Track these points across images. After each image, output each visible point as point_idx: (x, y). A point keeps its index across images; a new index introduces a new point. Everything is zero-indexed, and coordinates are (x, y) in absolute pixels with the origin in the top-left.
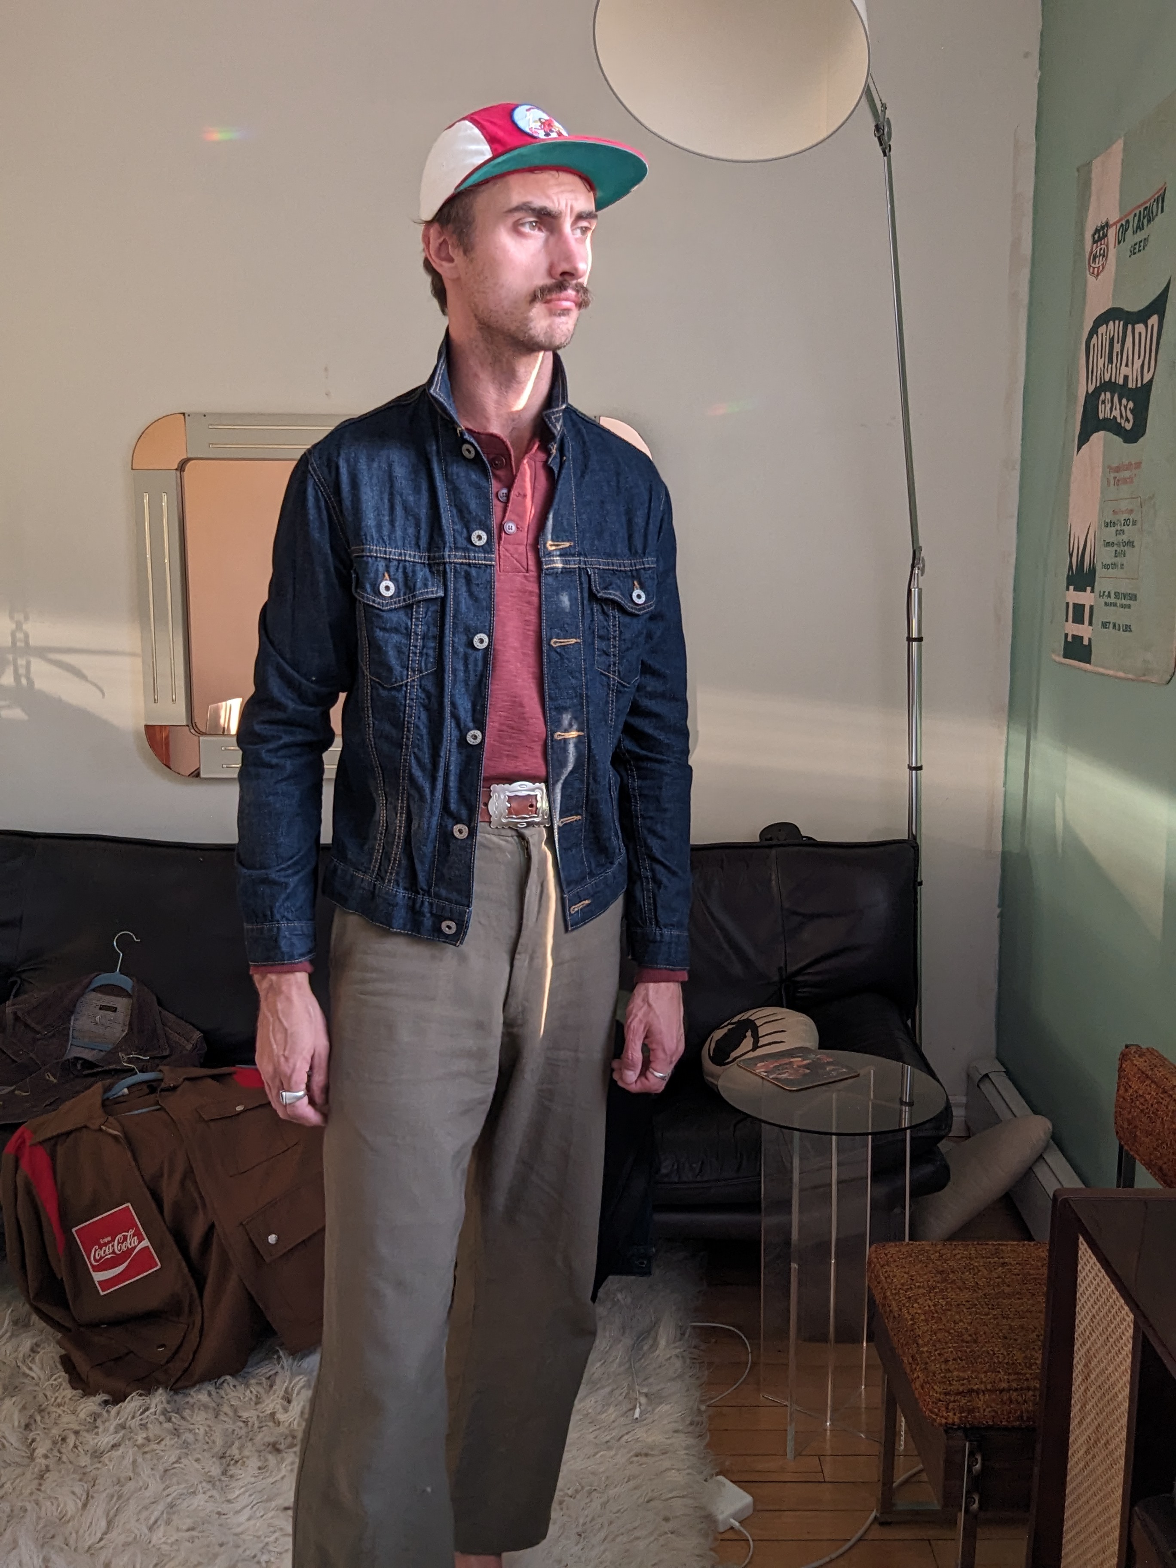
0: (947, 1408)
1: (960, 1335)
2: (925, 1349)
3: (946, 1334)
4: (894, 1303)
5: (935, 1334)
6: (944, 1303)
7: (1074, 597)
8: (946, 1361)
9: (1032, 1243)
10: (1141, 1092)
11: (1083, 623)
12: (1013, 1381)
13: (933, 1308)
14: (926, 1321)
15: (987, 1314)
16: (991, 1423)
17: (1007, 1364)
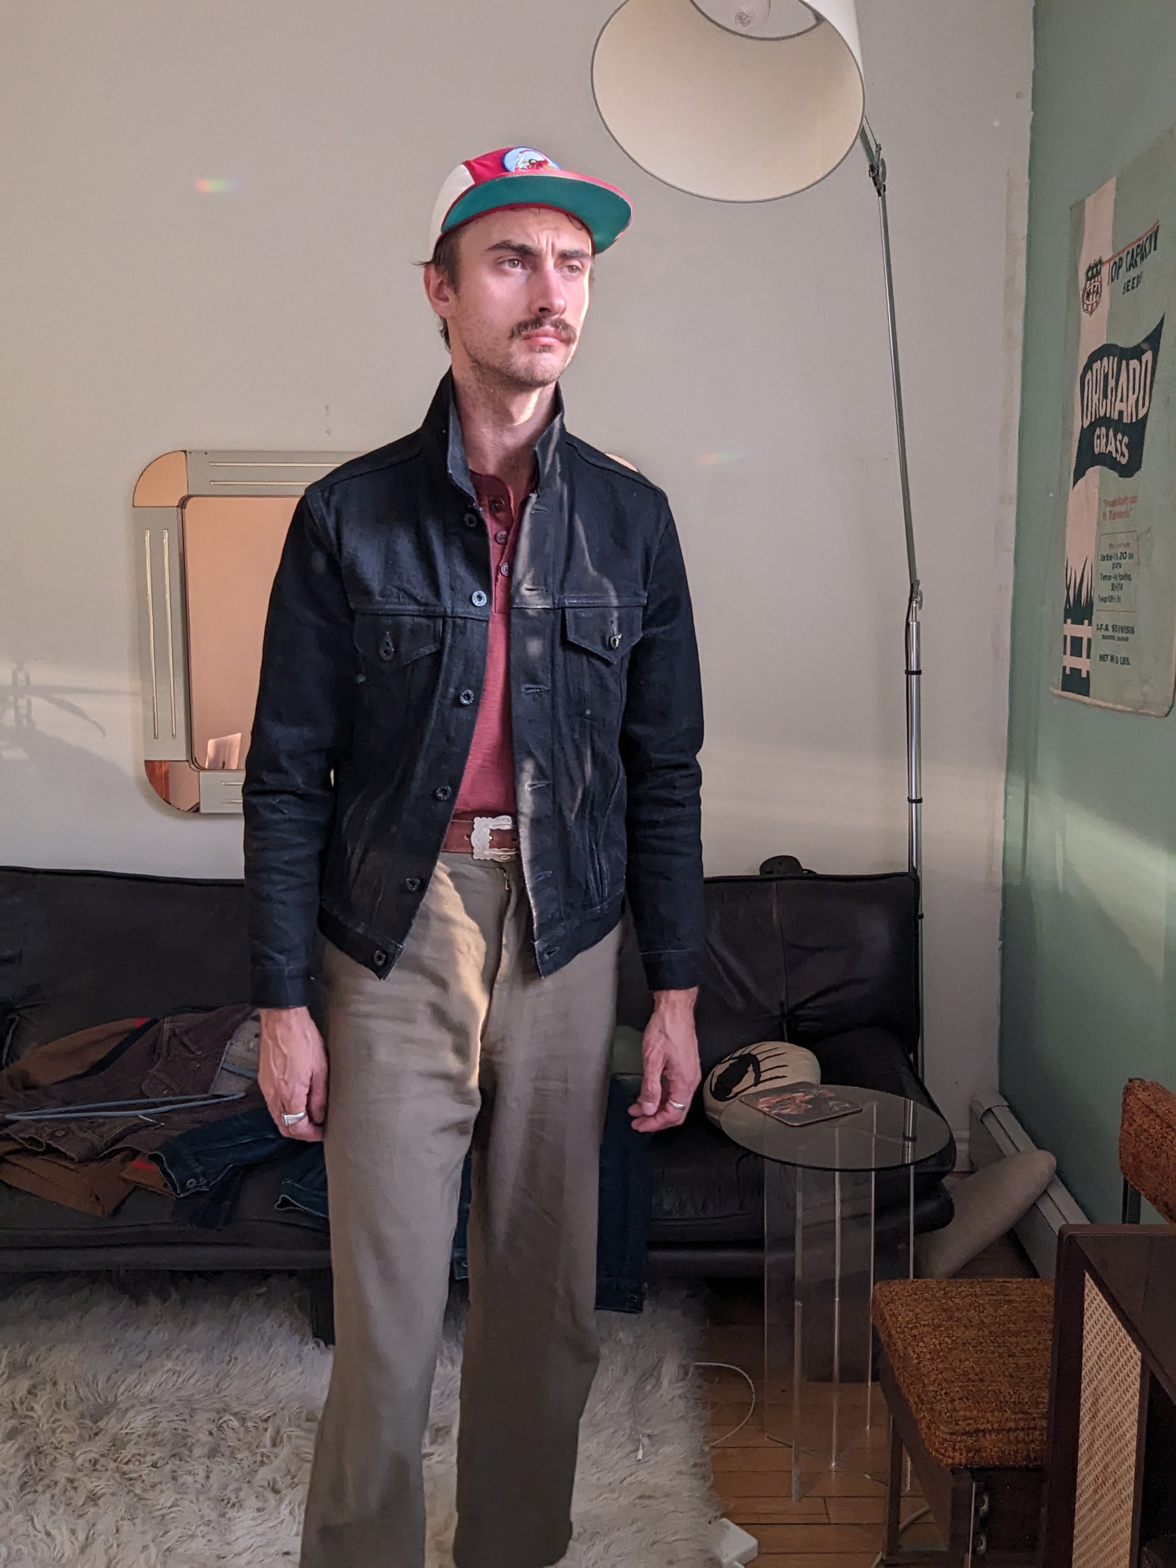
0: (954, 1448)
1: (965, 1374)
2: (931, 1388)
3: (952, 1373)
4: (899, 1343)
5: (941, 1373)
6: (950, 1342)
7: (1072, 630)
8: (953, 1401)
9: (1038, 1280)
10: (1145, 1127)
11: (1081, 656)
12: (1019, 1419)
13: (938, 1347)
14: (932, 1359)
15: (993, 1353)
16: (997, 1463)
17: (1014, 1403)
